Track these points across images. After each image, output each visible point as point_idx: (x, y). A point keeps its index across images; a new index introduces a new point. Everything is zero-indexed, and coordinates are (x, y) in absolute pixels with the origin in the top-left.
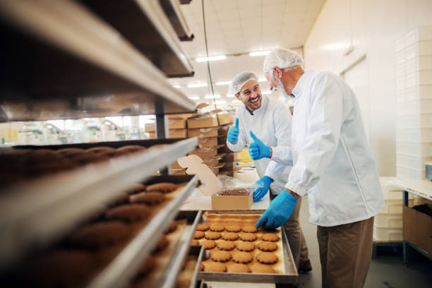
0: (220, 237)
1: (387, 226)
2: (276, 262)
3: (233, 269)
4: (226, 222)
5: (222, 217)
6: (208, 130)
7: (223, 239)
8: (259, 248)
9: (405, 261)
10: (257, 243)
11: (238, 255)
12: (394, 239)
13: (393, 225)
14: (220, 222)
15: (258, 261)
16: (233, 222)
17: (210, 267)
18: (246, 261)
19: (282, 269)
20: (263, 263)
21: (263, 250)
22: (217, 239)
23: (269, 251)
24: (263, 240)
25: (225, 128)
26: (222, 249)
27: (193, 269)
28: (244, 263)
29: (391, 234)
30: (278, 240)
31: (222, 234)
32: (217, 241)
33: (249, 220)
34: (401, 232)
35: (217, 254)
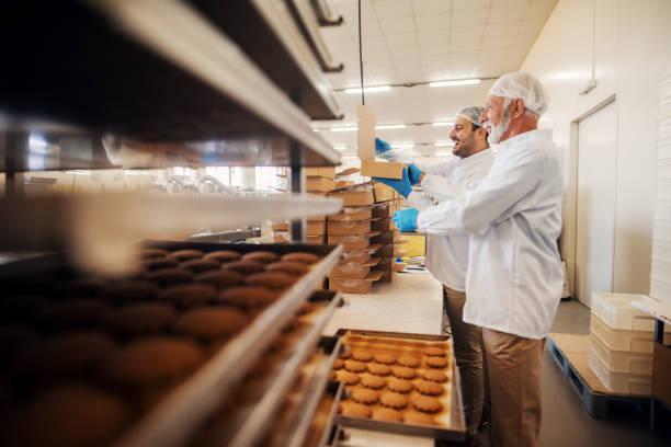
0: (366, 370)
1: (627, 371)
2: (438, 410)
3: (380, 414)
4: (376, 349)
5: (371, 341)
6: (357, 210)
7: (370, 372)
8: (418, 390)
9: (652, 428)
10: (416, 382)
11: (387, 397)
12: (637, 391)
13: (637, 370)
14: (367, 348)
15: (415, 407)
16: (385, 349)
17: (349, 409)
18: (398, 405)
19: (445, 421)
20: (421, 410)
21: (423, 393)
22: (362, 371)
23: (431, 394)
24: (425, 379)
25: (383, 207)
26: (367, 387)
27: (329, 411)
28: (396, 408)
29: (631, 384)
30: (445, 380)
31: (370, 365)
32: (361, 375)
33: (409, 349)
34: (649, 381)
35: (359, 393)
